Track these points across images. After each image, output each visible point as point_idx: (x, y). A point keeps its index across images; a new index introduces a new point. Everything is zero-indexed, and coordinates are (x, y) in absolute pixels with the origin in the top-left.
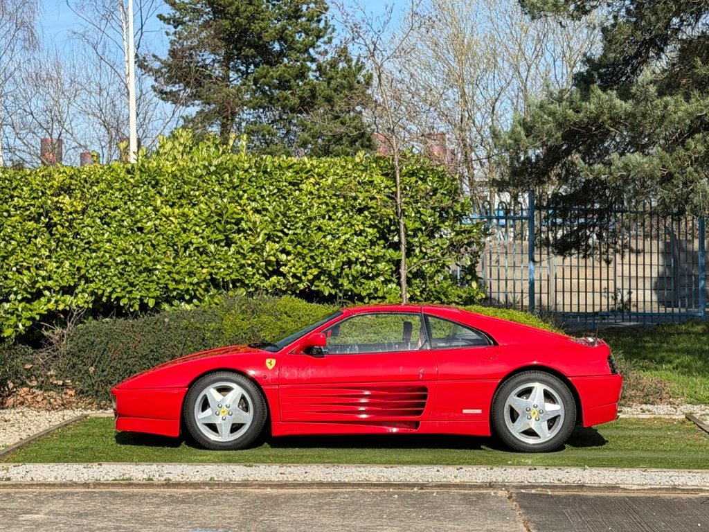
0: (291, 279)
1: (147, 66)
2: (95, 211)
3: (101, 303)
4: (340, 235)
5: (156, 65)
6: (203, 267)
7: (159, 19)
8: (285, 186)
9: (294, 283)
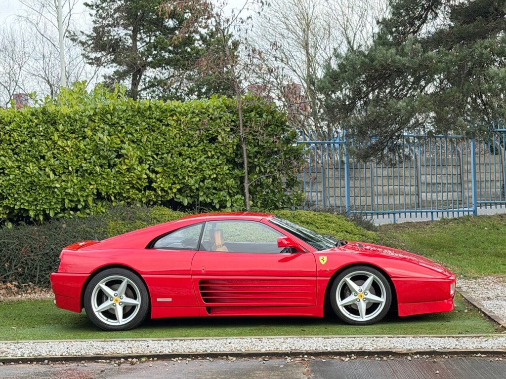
0: (160, 193)
1: (77, 39)
2: (8, 144)
3: (14, 214)
4: (197, 158)
5: (83, 38)
6: (91, 184)
7: (85, 6)
8: (154, 122)
9: (162, 196)
